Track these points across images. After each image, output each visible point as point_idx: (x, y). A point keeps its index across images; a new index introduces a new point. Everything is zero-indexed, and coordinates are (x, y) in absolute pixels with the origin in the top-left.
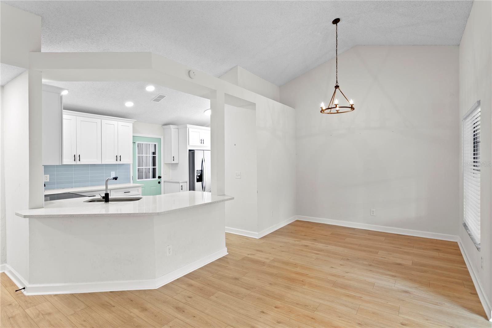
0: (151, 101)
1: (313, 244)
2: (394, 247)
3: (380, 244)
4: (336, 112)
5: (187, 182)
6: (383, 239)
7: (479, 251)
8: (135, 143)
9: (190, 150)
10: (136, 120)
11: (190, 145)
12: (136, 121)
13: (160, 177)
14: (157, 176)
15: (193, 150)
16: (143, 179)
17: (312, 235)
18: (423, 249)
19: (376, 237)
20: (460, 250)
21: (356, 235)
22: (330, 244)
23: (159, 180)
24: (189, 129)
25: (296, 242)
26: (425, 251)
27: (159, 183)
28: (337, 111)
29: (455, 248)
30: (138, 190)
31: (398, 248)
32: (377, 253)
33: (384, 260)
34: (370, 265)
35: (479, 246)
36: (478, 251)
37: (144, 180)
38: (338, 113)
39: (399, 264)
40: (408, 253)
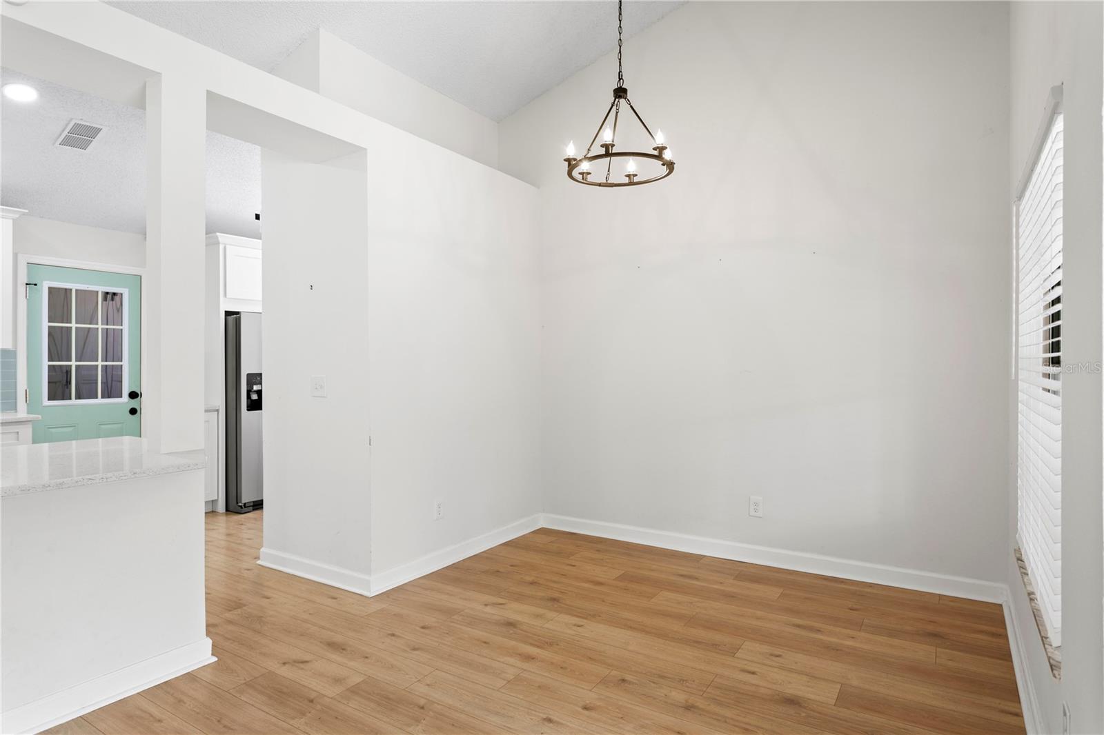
0: (54, 144)
1: (538, 616)
2: (799, 626)
3: (759, 613)
4: (626, 180)
5: (218, 411)
6: (773, 593)
7: (1054, 676)
8: (36, 285)
9: (228, 314)
10: (27, 211)
11: (228, 297)
12: (24, 214)
13: (133, 395)
14: (126, 393)
15: (238, 313)
16: (70, 399)
17: (555, 582)
18: (892, 633)
19: (756, 586)
20: (1006, 637)
21: (697, 579)
22: (592, 616)
23: (133, 403)
24: (228, 247)
25: (488, 609)
26: (896, 642)
27: (133, 411)
28: (628, 176)
29: (993, 629)
30: (18, 433)
31: (811, 629)
32: (733, 651)
33: (745, 683)
34: (689, 708)
35: (1058, 656)
36: (1053, 678)
37: (74, 401)
38: (631, 184)
39: (792, 701)
40: (835, 652)
